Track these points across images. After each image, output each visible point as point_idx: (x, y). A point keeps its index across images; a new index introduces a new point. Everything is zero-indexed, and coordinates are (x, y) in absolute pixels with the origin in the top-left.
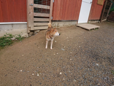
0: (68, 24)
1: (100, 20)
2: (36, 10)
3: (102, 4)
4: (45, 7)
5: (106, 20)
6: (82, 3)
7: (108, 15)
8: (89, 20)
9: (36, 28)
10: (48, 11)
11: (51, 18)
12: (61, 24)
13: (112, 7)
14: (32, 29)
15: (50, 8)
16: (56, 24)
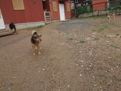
0: (56, 21)
1: (71, 18)
2: (46, 18)
3: (70, 11)
4: (49, 16)
5: (75, 17)
6: (60, 13)
7: (75, 15)
8: (65, 19)
9: (47, 23)
10: (49, 17)
11: (51, 19)
12: (54, 21)
13: (76, 11)
14: (46, 23)
15: (50, 16)
16: (53, 21)
